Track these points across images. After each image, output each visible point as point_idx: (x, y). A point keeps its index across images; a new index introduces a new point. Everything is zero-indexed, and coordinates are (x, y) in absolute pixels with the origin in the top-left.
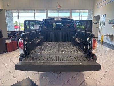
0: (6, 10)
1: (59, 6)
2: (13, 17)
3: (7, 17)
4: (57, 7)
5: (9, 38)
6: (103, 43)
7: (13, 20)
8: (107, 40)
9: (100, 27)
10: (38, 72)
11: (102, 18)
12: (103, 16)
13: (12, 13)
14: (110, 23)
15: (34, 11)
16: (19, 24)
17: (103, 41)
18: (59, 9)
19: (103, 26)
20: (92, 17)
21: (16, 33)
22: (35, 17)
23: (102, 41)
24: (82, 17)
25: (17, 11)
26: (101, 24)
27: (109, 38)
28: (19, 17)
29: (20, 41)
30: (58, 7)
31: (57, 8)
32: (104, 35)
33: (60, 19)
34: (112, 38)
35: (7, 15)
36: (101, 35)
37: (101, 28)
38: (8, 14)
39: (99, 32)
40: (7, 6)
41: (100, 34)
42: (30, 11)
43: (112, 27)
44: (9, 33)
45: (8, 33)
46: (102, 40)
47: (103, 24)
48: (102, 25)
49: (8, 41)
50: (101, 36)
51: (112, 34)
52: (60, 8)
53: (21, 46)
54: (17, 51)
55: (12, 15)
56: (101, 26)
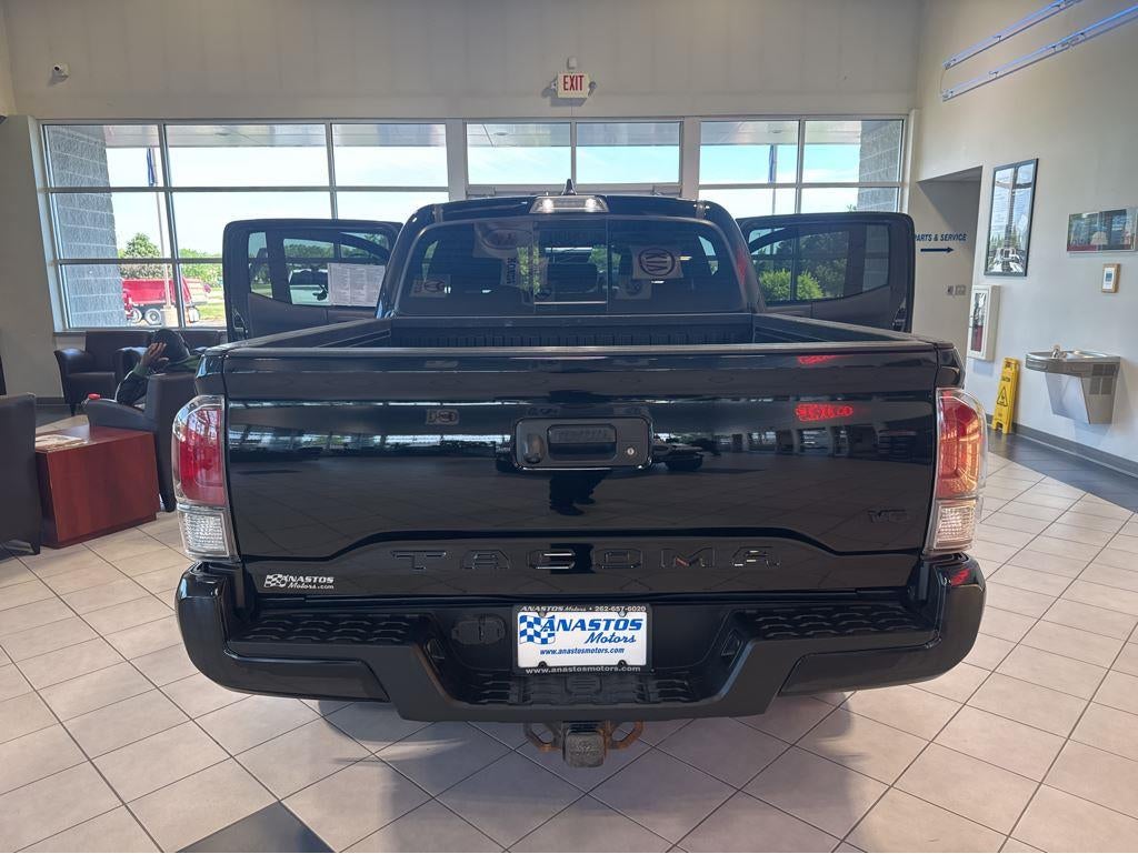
0: (43, 123)
1: (574, 83)
2: (111, 190)
3: (47, 191)
4: (549, 92)
5: (71, 404)
6: (1015, 439)
7: (111, 220)
8: (1060, 409)
9: (981, 285)
10: (373, 747)
11: (1002, 194)
12: (1005, 176)
13: (104, 155)
14: (1078, 245)
15: (321, 129)
16: (174, 261)
17: (1015, 426)
18: (577, 111)
19: (1007, 272)
20: (902, 185)
21: (141, 350)
22: (333, 189)
23: (1005, 420)
24: (799, 186)
25: (154, 129)
26: (990, 253)
27: (1074, 388)
28: (168, 190)
29: (187, 432)
30: (562, 94)
31: (557, 102)
32: (1031, 365)
33: (591, 205)
34: (1109, 390)
35: (46, 168)
36: (991, 359)
37: (996, 291)
38: (63, 162)
39: (978, 328)
40: (53, 81)
41: (981, 355)
42: (281, 129)
43: (1109, 286)
44: (71, 351)
45: (59, 355)
46: (1005, 411)
47: (1016, 254)
48: (998, 268)
49: (62, 436)
50: (999, 368)
51: (1102, 351)
52: (580, 102)
53: (201, 474)
54: (148, 528)
55: (104, 170)
56: (988, 272)
